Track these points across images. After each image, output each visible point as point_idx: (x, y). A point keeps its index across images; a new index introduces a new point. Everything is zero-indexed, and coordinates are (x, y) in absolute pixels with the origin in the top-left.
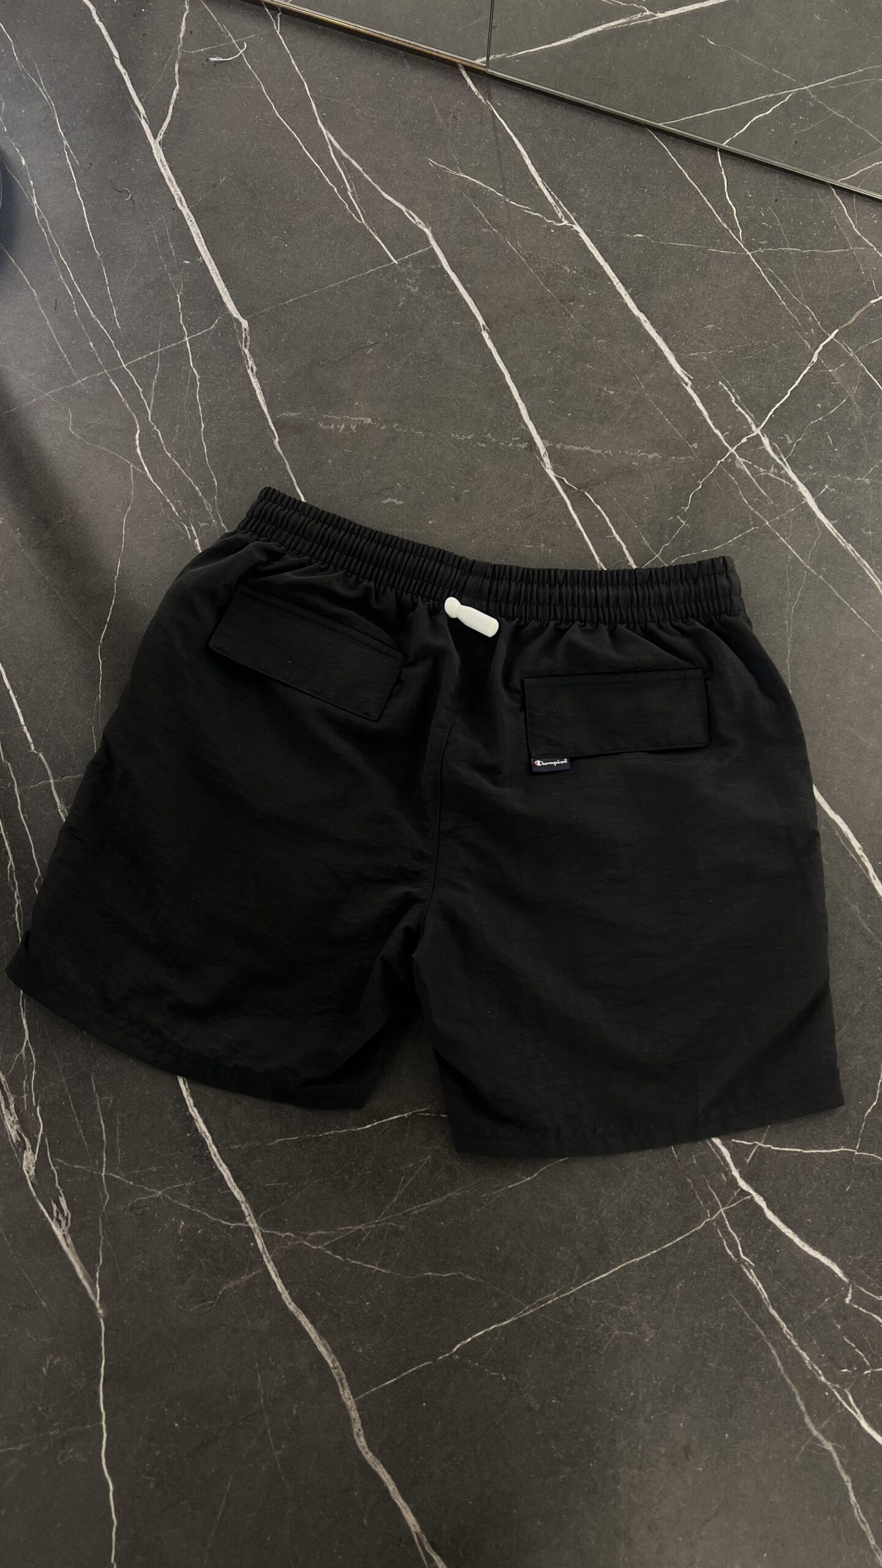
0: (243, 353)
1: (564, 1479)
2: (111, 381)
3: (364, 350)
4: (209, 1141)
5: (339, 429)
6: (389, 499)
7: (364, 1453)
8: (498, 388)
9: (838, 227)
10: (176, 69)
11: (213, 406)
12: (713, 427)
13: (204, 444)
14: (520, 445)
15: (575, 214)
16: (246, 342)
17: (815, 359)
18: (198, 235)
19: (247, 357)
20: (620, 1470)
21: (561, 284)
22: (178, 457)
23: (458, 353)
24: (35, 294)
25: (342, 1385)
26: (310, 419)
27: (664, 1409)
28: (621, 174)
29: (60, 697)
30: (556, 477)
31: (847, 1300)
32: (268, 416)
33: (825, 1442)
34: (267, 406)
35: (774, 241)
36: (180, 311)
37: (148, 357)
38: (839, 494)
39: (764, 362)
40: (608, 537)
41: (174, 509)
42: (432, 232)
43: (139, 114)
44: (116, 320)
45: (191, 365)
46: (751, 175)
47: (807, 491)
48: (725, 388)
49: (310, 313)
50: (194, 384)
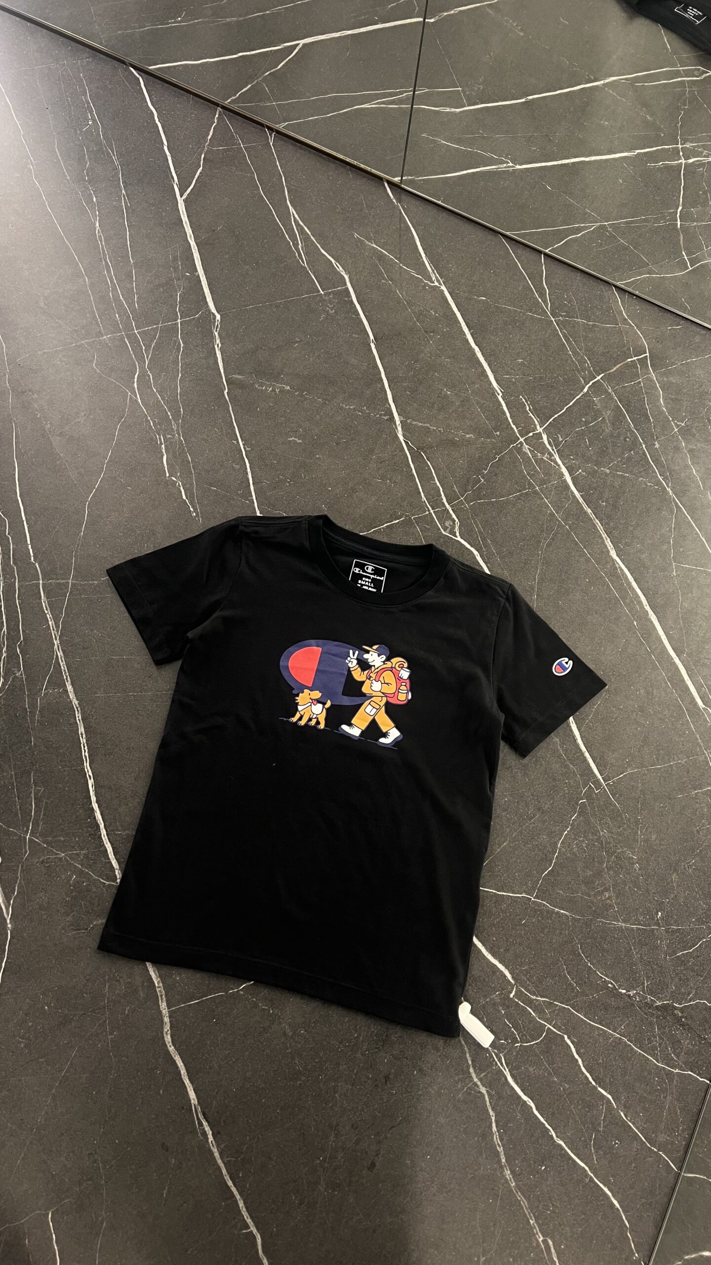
1: (300, 1084)
2: (126, 339)
4: (102, 826)
6: (293, 438)
7: (168, 1046)
8: (376, 379)
9: (613, 311)
10: (203, 156)
11: (189, 365)
12: (511, 423)
13: (179, 387)
15: (443, 279)
16: (217, 328)
17: (585, 390)
18: (197, 258)
20: (339, 1084)
21: (427, 321)
22: (160, 392)
24: (87, 280)
25: (162, 1000)
27: (376, 1048)
28: (477, 259)
29: (56, 530)
31: (511, 996)
32: (223, 375)
33: (481, 1087)
35: (571, 314)
36: (178, 303)
37: (152, 328)
38: (588, 476)
39: (552, 387)
41: (152, 424)
42: (349, 278)
43: (174, 181)
44: (136, 302)
45: (179, 336)
46: (561, 271)
47: (567, 472)
48: (523, 400)
50: (179, 349)
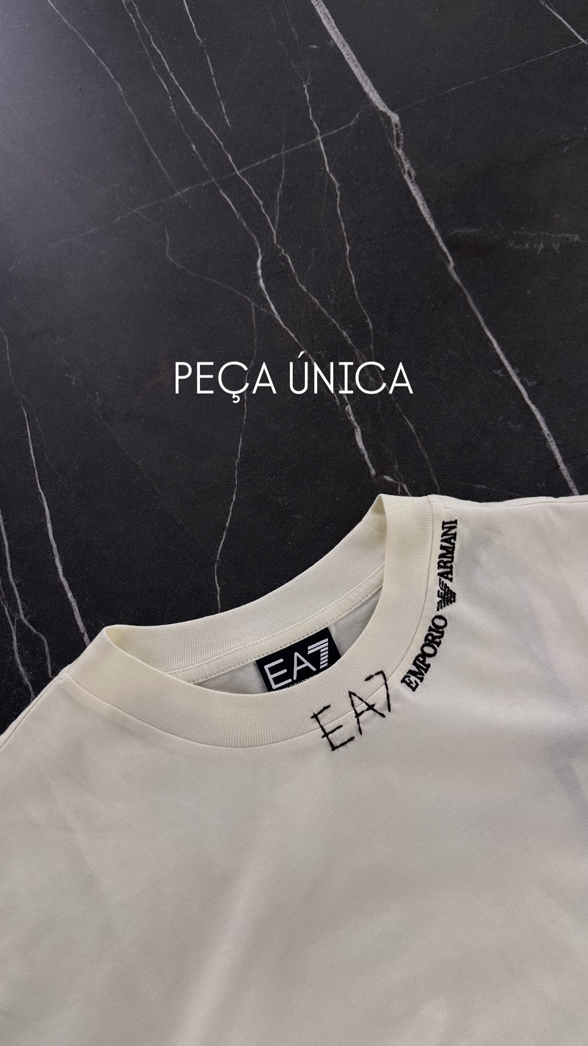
0: (395, 155)
2: (221, 191)
3: (558, 148)
5: (537, 249)
11: (361, 222)
13: (351, 273)
16: (398, 140)
18: (325, 14)
19: (401, 159)
22: (316, 290)
24: (121, 89)
26: (496, 237)
32: (437, 234)
34: (435, 222)
36: (309, 105)
37: (269, 161)
44: (226, 117)
45: (328, 169)
49: (480, 103)
50: (332, 194)
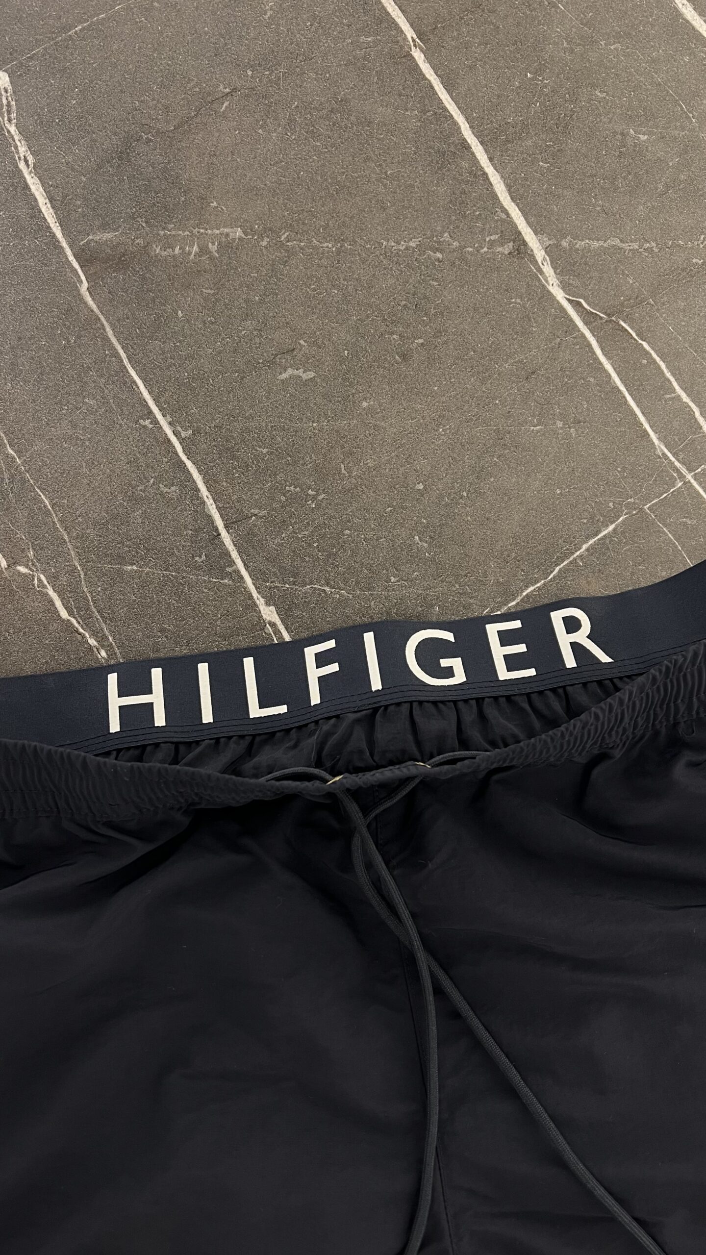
0: (7, 134)
3: (215, 105)
5: (189, 253)
14: (500, 249)
19: (14, 141)
23: (376, 94)
26: (137, 241)
30: (568, 300)
34: (61, 225)
40: (668, 396)
49: (115, 47)
